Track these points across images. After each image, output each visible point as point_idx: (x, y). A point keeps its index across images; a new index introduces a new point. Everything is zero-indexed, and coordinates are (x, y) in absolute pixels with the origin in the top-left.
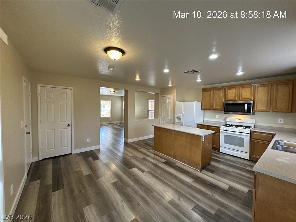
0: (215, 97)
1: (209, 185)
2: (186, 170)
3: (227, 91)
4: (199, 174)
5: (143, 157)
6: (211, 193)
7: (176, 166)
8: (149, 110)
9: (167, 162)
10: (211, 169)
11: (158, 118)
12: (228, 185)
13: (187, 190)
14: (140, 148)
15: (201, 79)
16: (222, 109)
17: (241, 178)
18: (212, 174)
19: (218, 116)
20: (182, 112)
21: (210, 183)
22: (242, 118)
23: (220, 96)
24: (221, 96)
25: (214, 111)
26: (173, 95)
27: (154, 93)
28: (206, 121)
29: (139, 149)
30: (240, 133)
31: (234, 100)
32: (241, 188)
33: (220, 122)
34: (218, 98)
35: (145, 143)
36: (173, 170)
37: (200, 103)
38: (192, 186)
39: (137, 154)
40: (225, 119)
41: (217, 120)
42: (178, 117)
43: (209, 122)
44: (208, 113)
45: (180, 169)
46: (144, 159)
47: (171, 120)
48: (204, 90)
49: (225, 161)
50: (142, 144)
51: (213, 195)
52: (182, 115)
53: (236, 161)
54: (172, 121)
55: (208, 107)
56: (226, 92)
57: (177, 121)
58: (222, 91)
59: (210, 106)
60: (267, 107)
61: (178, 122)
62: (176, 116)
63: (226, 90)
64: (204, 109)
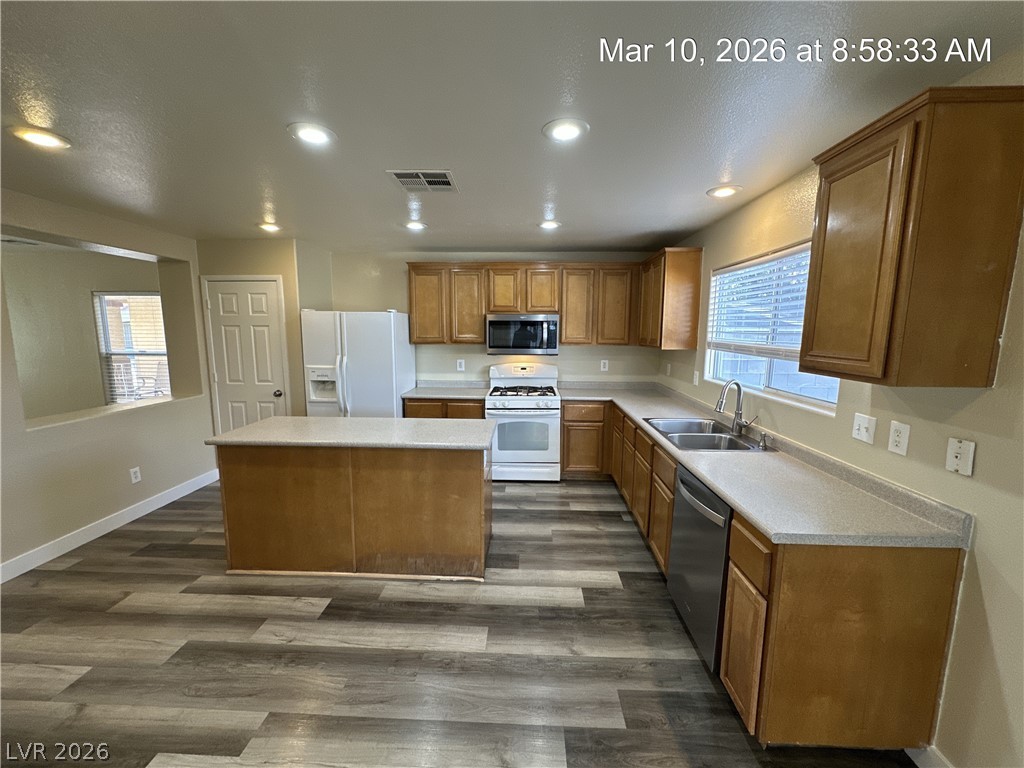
0: (458, 296)
1: (541, 618)
2: (438, 600)
3: (492, 279)
4: (485, 591)
5: (182, 643)
6: (564, 645)
7: (391, 603)
8: (114, 349)
9: (339, 608)
10: (504, 551)
11: (201, 393)
12: (575, 585)
13: (500, 694)
14: (127, 594)
15: (424, 223)
16: (480, 340)
17: (584, 545)
18: (520, 571)
19: (463, 361)
20: (339, 357)
21: (535, 607)
22: (531, 364)
23: (471, 296)
24: (476, 294)
25: (454, 346)
26: (280, 278)
27: (152, 258)
28: (426, 382)
29: (115, 603)
30: (538, 412)
31: (512, 309)
32: (605, 577)
33: (471, 383)
34: (467, 303)
35: (143, 544)
36: (393, 631)
37: (406, 315)
38: (500, 658)
39: (122, 644)
40: (487, 371)
41: (460, 378)
42: (320, 379)
43: (435, 386)
44: (428, 353)
45: (416, 609)
46: (193, 653)
47: (278, 395)
48: (415, 268)
49: (516, 508)
50: (125, 556)
51: (573, 652)
52: (341, 368)
53: (538, 496)
54: (286, 401)
55: (434, 335)
56: (489, 282)
57: (313, 397)
58: (475, 277)
59: (443, 330)
60: (587, 331)
61: (319, 399)
62: (311, 377)
63: (489, 276)
64: (417, 340)
